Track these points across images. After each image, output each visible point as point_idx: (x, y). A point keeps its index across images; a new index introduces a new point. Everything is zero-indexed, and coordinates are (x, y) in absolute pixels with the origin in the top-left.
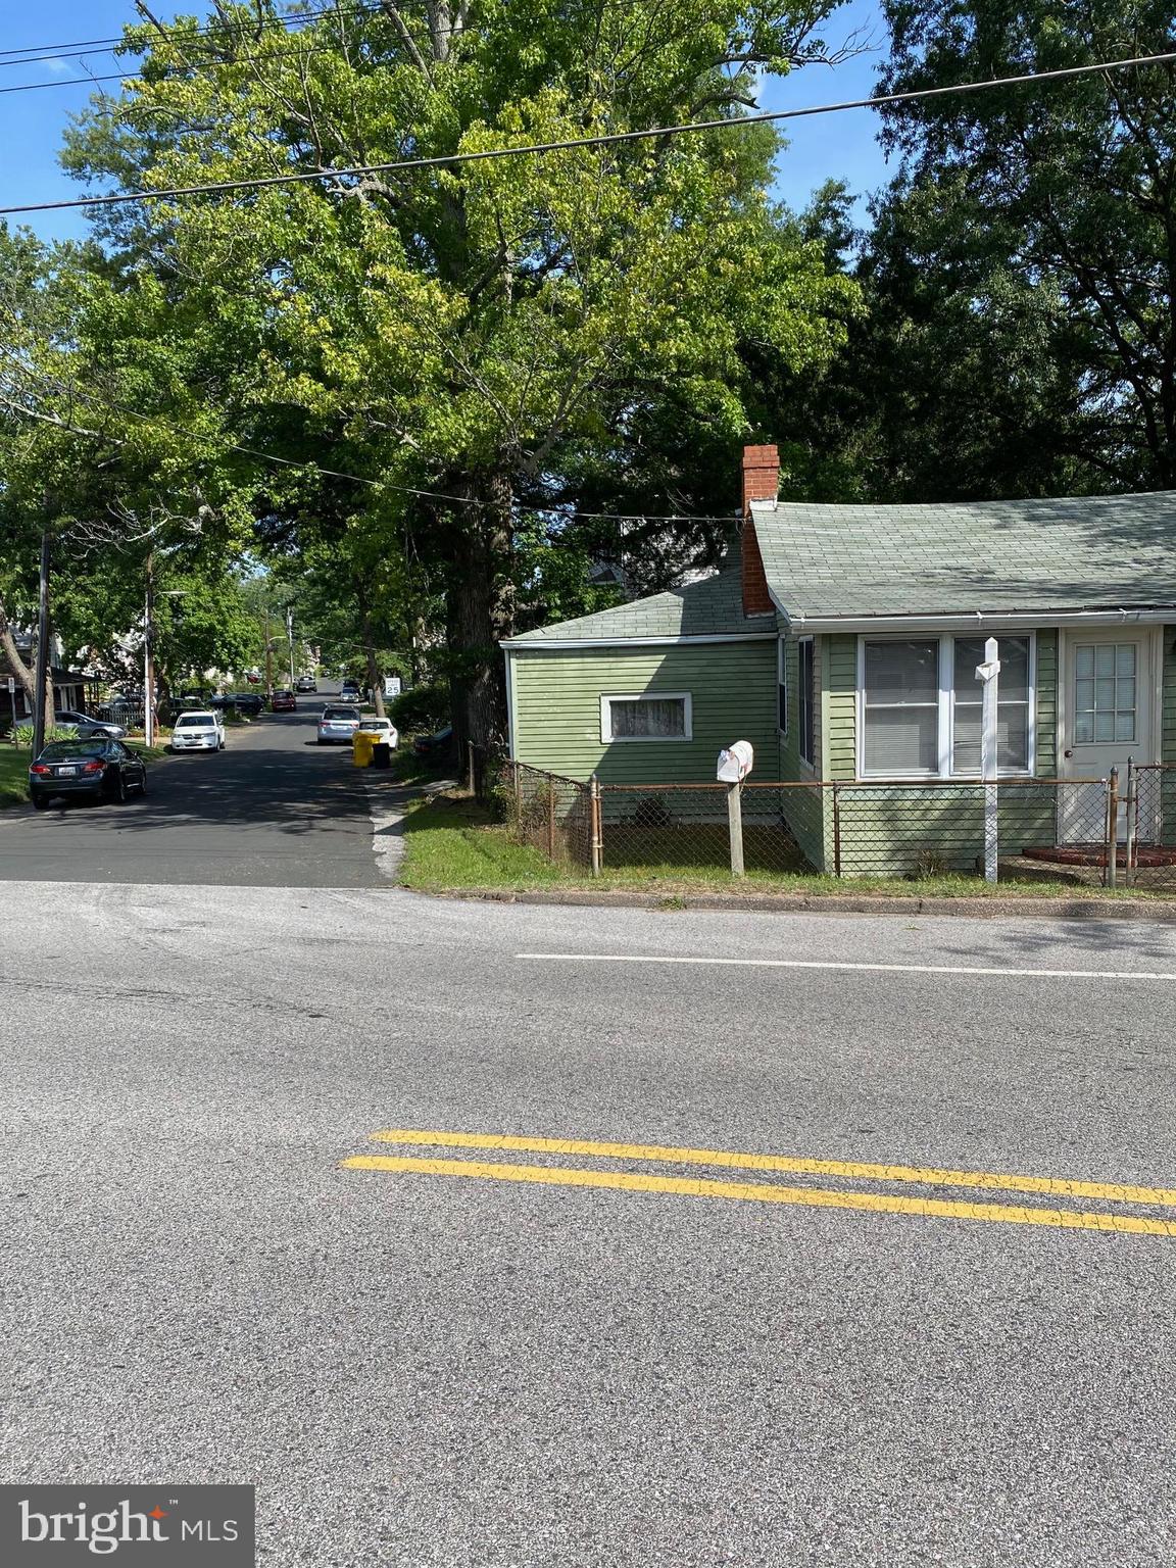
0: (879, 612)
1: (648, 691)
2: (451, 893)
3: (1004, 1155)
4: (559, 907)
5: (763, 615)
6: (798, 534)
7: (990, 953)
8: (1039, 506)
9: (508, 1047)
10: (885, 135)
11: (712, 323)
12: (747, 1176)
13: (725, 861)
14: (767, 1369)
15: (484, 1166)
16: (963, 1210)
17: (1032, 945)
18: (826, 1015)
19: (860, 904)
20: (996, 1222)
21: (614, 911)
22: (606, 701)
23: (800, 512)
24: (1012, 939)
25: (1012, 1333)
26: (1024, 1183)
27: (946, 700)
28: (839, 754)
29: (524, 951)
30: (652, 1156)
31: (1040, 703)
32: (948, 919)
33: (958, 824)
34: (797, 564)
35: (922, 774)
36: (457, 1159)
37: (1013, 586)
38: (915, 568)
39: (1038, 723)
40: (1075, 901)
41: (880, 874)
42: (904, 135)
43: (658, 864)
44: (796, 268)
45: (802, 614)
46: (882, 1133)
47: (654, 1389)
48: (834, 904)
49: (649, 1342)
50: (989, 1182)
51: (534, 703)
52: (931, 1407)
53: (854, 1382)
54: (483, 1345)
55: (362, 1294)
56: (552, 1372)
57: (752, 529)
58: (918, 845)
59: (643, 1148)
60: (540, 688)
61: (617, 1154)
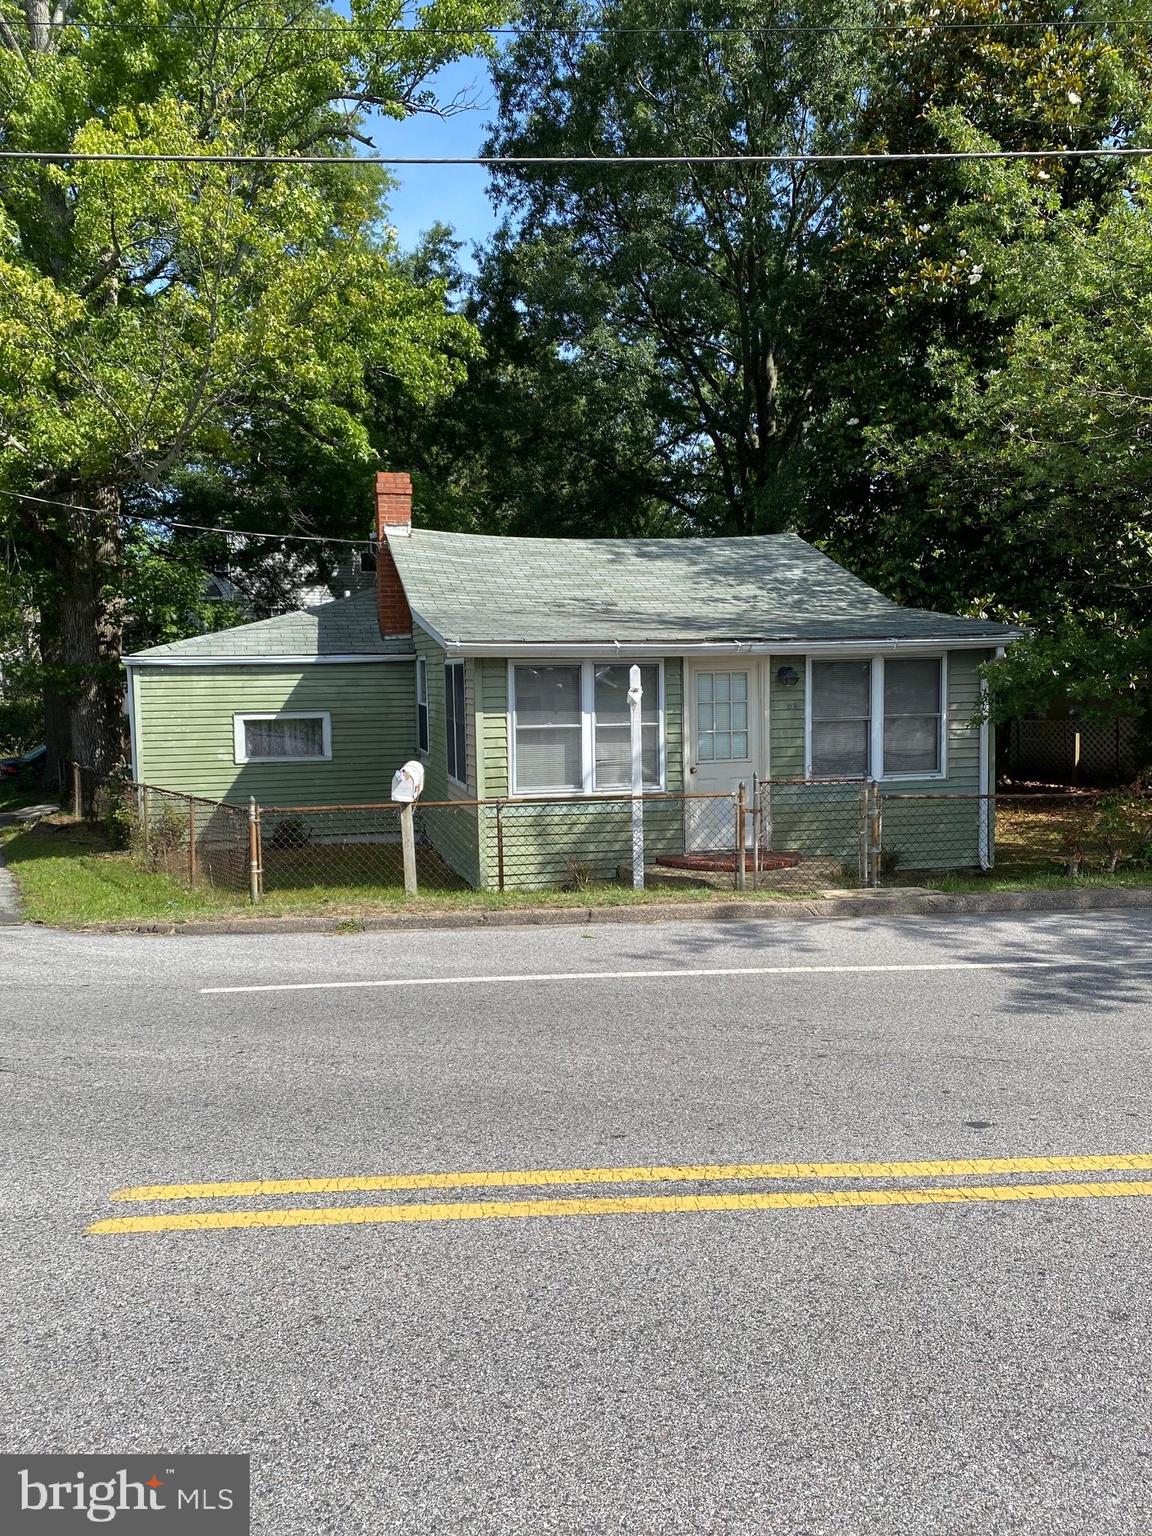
0: (528, 639)
1: (284, 710)
2: (97, 926)
3: (748, 1146)
4: (227, 936)
5: (401, 637)
6: (434, 560)
7: (665, 956)
8: (647, 545)
9: (229, 1087)
10: (494, 190)
11: (338, 352)
12: (524, 1193)
13: (400, 882)
14: (608, 1381)
15: (251, 1214)
16: (731, 1202)
17: (698, 946)
18: (542, 1027)
19: (535, 916)
20: (763, 1210)
21: (290, 937)
22: (239, 721)
23: (435, 540)
24: (680, 942)
25: (812, 1311)
26: (774, 1171)
27: (588, 722)
28: (492, 773)
29: (206, 986)
30: (424, 1184)
31: (668, 724)
32: (616, 926)
33: (601, 837)
34: (437, 589)
35: (567, 791)
36: (218, 1211)
37: (634, 618)
38: (546, 597)
39: (667, 742)
40: (722, 904)
41: (532, 886)
42: (510, 192)
43: (310, 886)
44: (421, 304)
45: (457, 638)
46: (633, 1136)
47: (507, 1419)
48: (511, 918)
49: (485, 1373)
50: (744, 1173)
51: (160, 722)
52: (767, 1392)
53: (692, 1380)
54: (315, 1403)
55: (162, 1369)
56: (398, 1419)
57: (387, 553)
58: (566, 858)
59: (412, 1178)
60: (167, 707)
61: (388, 1186)
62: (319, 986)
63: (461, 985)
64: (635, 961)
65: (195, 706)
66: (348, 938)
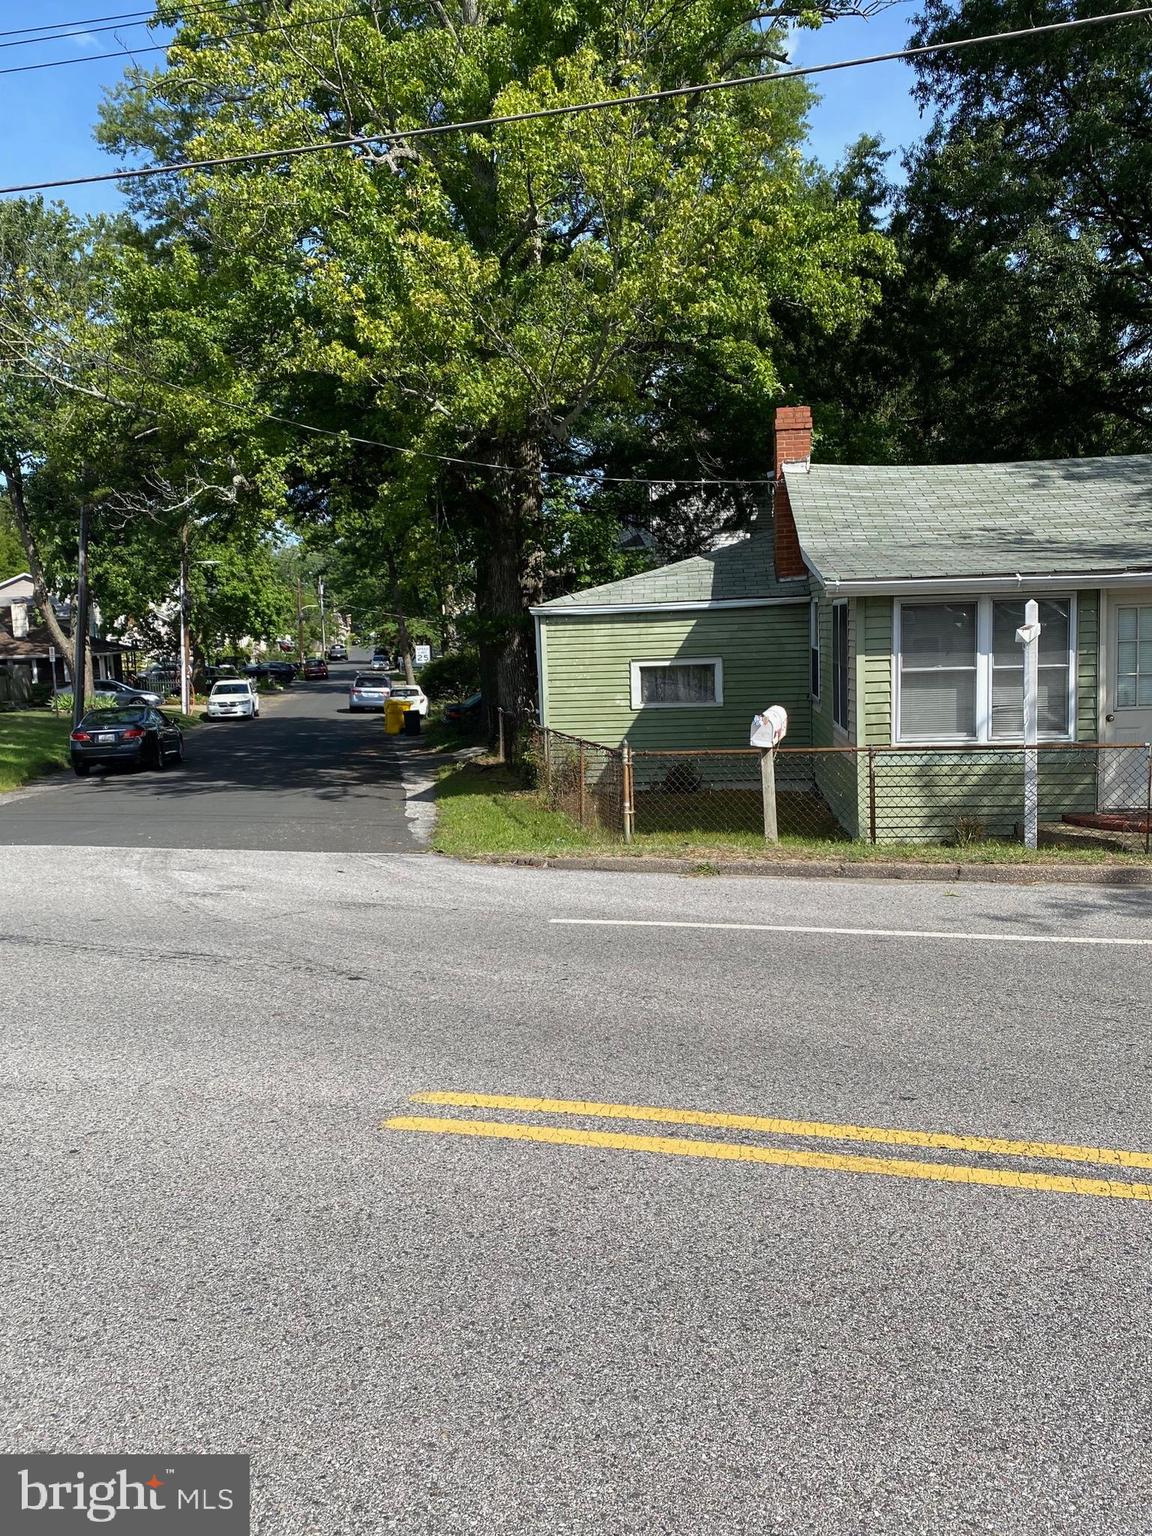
0: (915, 574)
1: (678, 656)
2: (484, 858)
3: (1050, 1123)
4: (592, 872)
5: (796, 579)
6: (832, 496)
7: (1031, 920)
8: (1078, 465)
9: (544, 1010)
10: (920, 89)
11: (744, 284)
12: (788, 1142)
13: (758, 828)
14: (812, 1334)
15: (524, 1128)
16: (1008, 1179)
17: (1075, 911)
18: (865, 982)
19: (897, 870)
20: (1043, 1191)
21: (647, 876)
22: (636, 667)
23: (834, 474)
24: (1055, 906)
25: (1062, 1303)
26: (1071, 1153)
27: (984, 664)
28: (873, 719)
29: (557, 916)
30: (691, 1120)
31: (1081, 666)
32: (987, 886)
33: (997, 790)
34: (830, 527)
35: (960, 739)
36: (497, 1121)
37: (1050, 547)
38: (952, 529)
39: (1078, 686)
40: (1117, 867)
41: (916, 840)
42: (939, 88)
43: (688, 830)
45: (837, 577)
46: (924, 1100)
47: (699, 1353)
48: (870, 870)
49: (692, 1306)
50: (1035, 1151)
51: (564, 669)
52: (980, 1376)
53: (900, 1349)
54: (527, 1306)
55: (406, 1253)
56: (596, 1333)
57: (783, 492)
58: (956, 811)
59: (682, 1113)
60: (572, 655)
61: (656, 1118)
62: (657, 923)
63: (796, 933)
64: (996, 923)
65: (596, 654)
66: (702, 881)
